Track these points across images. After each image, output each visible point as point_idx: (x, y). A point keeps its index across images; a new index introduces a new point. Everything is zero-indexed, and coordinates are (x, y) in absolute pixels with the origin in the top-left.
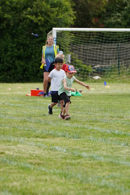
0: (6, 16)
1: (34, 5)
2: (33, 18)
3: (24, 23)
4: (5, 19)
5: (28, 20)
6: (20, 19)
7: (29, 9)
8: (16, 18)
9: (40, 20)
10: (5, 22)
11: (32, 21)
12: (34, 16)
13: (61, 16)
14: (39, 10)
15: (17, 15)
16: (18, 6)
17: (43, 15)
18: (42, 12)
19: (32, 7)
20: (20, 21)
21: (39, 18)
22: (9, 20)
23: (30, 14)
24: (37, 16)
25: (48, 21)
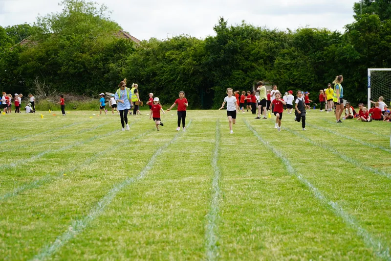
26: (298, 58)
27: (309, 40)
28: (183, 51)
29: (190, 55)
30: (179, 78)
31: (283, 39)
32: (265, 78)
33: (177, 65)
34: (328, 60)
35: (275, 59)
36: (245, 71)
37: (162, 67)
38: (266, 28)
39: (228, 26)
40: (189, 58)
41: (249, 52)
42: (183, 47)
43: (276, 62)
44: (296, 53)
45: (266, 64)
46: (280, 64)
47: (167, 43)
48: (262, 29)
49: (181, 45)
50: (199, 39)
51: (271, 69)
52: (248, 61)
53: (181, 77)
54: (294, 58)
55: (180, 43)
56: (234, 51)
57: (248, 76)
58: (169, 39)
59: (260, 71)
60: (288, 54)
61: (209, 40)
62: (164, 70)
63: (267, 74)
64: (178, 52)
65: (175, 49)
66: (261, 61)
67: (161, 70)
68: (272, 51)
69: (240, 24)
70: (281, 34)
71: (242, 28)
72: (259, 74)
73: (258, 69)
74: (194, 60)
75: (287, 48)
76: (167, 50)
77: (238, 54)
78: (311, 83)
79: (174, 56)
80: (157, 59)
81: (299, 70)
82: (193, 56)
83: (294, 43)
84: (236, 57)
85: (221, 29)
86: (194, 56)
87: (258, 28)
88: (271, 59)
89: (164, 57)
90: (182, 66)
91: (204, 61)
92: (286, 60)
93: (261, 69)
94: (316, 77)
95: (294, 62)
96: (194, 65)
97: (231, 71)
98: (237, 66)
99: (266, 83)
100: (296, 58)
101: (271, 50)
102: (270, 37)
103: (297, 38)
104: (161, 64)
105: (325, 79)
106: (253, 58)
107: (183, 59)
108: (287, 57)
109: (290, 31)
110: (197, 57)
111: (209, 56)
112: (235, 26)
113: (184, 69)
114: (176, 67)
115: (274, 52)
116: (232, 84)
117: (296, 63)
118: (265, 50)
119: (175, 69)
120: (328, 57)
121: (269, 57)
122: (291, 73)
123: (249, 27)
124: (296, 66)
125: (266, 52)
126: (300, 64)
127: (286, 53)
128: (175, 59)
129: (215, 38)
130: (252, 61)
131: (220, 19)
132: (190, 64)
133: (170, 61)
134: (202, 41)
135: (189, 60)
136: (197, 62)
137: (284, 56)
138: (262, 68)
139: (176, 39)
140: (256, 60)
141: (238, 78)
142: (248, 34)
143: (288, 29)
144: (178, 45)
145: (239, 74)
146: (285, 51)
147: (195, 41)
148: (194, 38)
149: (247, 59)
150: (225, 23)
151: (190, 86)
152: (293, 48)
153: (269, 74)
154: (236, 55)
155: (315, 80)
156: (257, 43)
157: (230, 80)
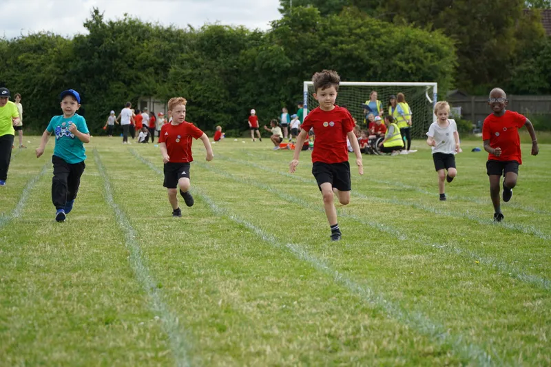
0: (373, 62)
1: (406, 50)
2: (402, 64)
3: (393, 71)
4: (372, 66)
5: (398, 68)
6: (389, 66)
7: (400, 54)
8: (384, 64)
9: (411, 68)
10: (372, 69)
11: (402, 69)
12: (404, 63)
13: (436, 63)
14: (410, 56)
15: (386, 61)
16: (388, 51)
17: (416, 62)
18: (414, 59)
19: (403, 53)
20: (389, 68)
21: (410, 65)
22: (376, 67)
23: (401, 60)
24: (407, 62)
25: (420, 69)
26: (203, 66)
27: (218, 42)
28: (42, 54)
29: (52, 60)
30: (35, 90)
31: (183, 39)
32: (155, 93)
33: (33, 74)
34: (245, 69)
35: (170, 68)
36: (128, 83)
37: (13, 76)
38: (158, 25)
39: (105, 20)
40: (50, 63)
41: (134, 57)
42: (43, 48)
43: (172, 71)
44: (200, 60)
45: (157, 74)
46: (177, 74)
47: (20, 42)
48: (153, 25)
49: (39, 45)
50: (65, 38)
51: (164, 82)
52: (133, 69)
53: (38, 91)
54: (197, 66)
55: (38, 42)
56: (113, 55)
57: (132, 90)
58: (23, 37)
59: (148, 83)
60: (188, 60)
61: (79, 39)
62: (16, 81)
63: (159, 88)
64: (35, 56)
65: (32, 52)
66: (151, 69)
67: (11, 79)
68: (167, 55)
69: (122, 18)
70: (179, 32)
71: (125, 24)
72: (146, 88)
73: (146, 81)
74: (58, 67)
75: (187, 53)
76: (21, 52)
77: (117, 59)
78: (220, 102)
79: (30, 61)
80: (7, 65)
81: (203, 82)
82: (56, 61)
83: (198, 45)
84: (114, 63)
85: (95, 24)
86: (58, 61)
87: (148, 24)
88: (164, 67)
89: (16, 63)
90: (40, 75)
91: (71, 68)
92: (185, 69)
93: (149, 81)
94: (228, 93)
95: (197, 71)
96: (57, 74)
97: (108, 83)
98: (117, 76)
99: (156, 100)
100: (200, 67)
101: (164, 55)
102: (164, 37)
103: (202, 39)
104: (12, 72)
105: (239, 96)
106: (139, 65)
107: (43, 65)
108: (187, 64)
109: (192, 28)
110: (62, 62)
111: (78, 61)
112: (114, 20)
113: (43, 79)
114: (32, 76)
115: (169, 58)
116: (110, 101)
117: (200, 74)
118: (156, 54)
119: (31, 79)
120: (245, 64)
121: (162, 64)
122: (192, 88)
123: (135, 22)
124: (200, 78)
125: (158, 58)
126: (205, 74)
127: (185, 60)
128: (31, 65)
129: (88, 36)
130: (139, 70)
131: (93, 11)
132: (52, 72)
133: (23, 67)
134: (69, 41)
135: (50, 67)
136: (62, 69)
137: (182, 63)
138: (152, 79)
139: (33, 37)
140: (144, 68)
141: (117, 93)
142: (134, 32)
143: (189, 26)
144: (36, 46)
145: (119, 88)
146: (185, 56)
147: (59, 41)
148: (58, 37)
149: (130, 66)
150: (100, 16)
151: (50, 104)
152: (195, 52)
153: (162, 87)
154: (115, 60)
155: (226, 98)
156: (145, 44)
157: (107, 96)
